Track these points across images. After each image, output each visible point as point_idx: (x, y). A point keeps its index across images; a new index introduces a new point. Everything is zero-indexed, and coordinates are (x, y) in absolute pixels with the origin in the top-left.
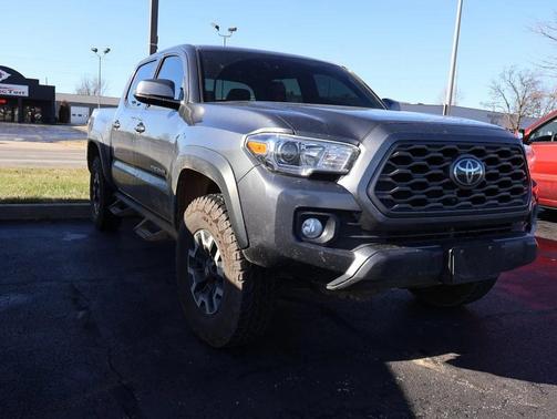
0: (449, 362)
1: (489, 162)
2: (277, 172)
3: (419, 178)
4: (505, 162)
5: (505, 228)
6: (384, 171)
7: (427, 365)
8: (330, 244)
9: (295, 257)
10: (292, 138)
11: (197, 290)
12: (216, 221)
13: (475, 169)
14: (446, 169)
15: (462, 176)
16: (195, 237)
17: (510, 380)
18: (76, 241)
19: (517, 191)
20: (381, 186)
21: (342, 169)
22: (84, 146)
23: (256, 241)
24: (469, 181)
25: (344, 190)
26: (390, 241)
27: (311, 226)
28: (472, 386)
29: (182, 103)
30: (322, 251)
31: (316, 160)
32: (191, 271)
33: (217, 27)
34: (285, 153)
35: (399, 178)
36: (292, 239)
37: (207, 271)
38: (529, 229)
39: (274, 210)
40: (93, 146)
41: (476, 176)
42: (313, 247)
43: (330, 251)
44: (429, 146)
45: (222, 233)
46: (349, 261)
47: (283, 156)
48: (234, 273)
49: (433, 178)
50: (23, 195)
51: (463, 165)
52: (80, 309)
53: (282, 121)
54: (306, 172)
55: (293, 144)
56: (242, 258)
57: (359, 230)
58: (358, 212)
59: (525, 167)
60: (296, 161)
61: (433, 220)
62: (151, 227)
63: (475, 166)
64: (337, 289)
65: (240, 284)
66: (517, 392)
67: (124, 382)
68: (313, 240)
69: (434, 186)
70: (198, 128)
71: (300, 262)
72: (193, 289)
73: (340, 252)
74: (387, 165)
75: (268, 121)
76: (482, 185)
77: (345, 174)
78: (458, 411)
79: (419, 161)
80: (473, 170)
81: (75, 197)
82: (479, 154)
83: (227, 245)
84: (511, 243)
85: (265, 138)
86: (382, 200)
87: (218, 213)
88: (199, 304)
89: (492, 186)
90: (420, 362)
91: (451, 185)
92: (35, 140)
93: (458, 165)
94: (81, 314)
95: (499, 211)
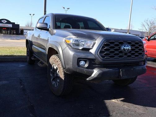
0: (121, 100)
1: (132, 46)
2: (73, 48)
3: (112, 50)
4: (137, 46)
5: (137, 64)
6: (102, 48)
8: (87, 68)
9: (78, 71)
10: (77, 39)
11: (52, 80)
12: (57, 61)
13: (128, 48)
14: (120, 48)
15: (124, 50)
16: (52, 66)
17: (138, 106)
18: (22, 67)
19: (140, 54)
20: (101, 52)
21: (91, 47)
22: (25, 41)
23: (67, 67)
24: (126, 51)
25: (91, 53)
26: (104, 67)
27: (82, 63)
28: (127, 107)
29: (50, 29)
30: (85, 70)
31: (84, 45)
32: (51, 75)
33: (64, 8)
34: (76, 43)
35: (106, 50)
36: (77, 66)
37: (55, 75)
38: (144, 64)
39: (72, 58)
40: (27, 41)
41: (128, 49)
42: (82, 69)
43: (87, 70)
44: (115, 41)
45: (59, 65)
46: (93, 72)
47: (75, 44)
48: (62, 76)
50: (9, 54)
51: (125, 46)
52: (22, 85)
53: (75, 34)
54: (81, 48)
55: (77, 40)
56: (64, 71)
57: (95, 64)
58: (95, 59)
59: (143, 47)
60: (78, 45)
61: (116, 61)
62: (42, 63)
63: (128, 47)
64: (89, 80)
65: (63, 79)
66: (139, 109)
67: (32, 105)
68: (82, 67)
69: (116, 52)
70: (54, 36)
71: (79, 73)
73: (90, 70)
74: (103, 46)
75: (71, 34)
76: (130, 52)
77: (92, 49)
78: (122, 114)
79: (112, 45)
80: (127, 48)
81: (23, 55)
82: (129, 43)
83: (60, 68)
84: (138, 68)
85: (70, 39)
86: (101, 56)
87: (58, 59)
88: (53, 84)
89: (133, 52)
90: (114, 100)
91: (121, 52)
92: (14, 39)
93: (123, 46)
94: (22, 86)
95: (135, 59)
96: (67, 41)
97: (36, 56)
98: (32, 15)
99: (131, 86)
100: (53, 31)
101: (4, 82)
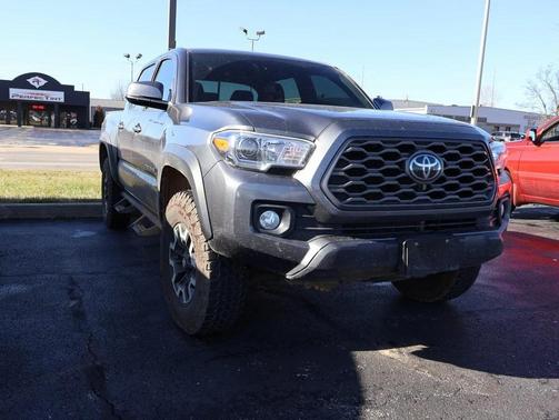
0: (414, 353)
1: (450, 157)
2: (237, 167)
3: (373, 173)
4: (466, 158)
5: (469, 223)
6: (337, 166)
7: (392, 355)
8: (286, 235)
9: (253, 247)
10: (250, 134)
11: (176, 282)
12: (189, 214)
13: (432, 165)
14: (402, 164)
15: (419, 172)
16: (175, 231)
17: (469, 371)
18: (84, 238)
19: (480, 187)
20: (333, 180)
21: (299, 164)
22: (96, 150)
23: (219, 232)
24: (426, 176)
25: (299, 184)
26: (345, 233)
27: (269, 218)
28: (429, 376)
29: (170, 104)
30: (278, 242)
31: (275, 156)
32: (171, 262)
33: (245, 31)
34: (247, 149)
35: (351, 172)
36: (249, 229)
37: (184, 262)
38: (498, 224)
39: (233, 203)
40: (103, 146)
41: (433, 172)
42: (270, 238)
43: (285, 242)
44: (384, 142)
45: (194, 225)
46: (304, 251)
47: (244, 152)
48: (203, 264)
49: (388, 172)
50: (42, 195)
51: (420, 161)
52: (72, 299)
54: (264, 167)
55: (253, 140)
56: (210, 249)
57: (314, 222)
58: (313, 205)
59: (490, 164)
60: (255, 156)
61: (389, 213)
63: (432, 162)
64: (295, 279)
65: (207, 274)
66: (473, 381)
67: (98, 363)
68: (269, 231)
69: (390, 181)
70: (183, 127)
71: (260, 253)
72: (173, 280)
73: (295, 243)
74: (340, 160)
76: (441, 180)
77: (301, 169)
79: (373, 156)
80: (430, 166)
81: (90, 197)
82: (438, 149)
83: (197, 237)
84: (471, 238)
85: (228, 135)
86: (335, 194)
87: (190, 208)
88: (178, 294)
89: (452, 181)
90: (386, 352)
91: (407, 180)
92: (68, 144)
93: (414, 161)
94: (73, 303)
95: (460, 206)
96: (218, 141)
97: (131, 200)
98: (133, 58)
99: (459, 303)
100: (181, 111)
101: (15, 289)
